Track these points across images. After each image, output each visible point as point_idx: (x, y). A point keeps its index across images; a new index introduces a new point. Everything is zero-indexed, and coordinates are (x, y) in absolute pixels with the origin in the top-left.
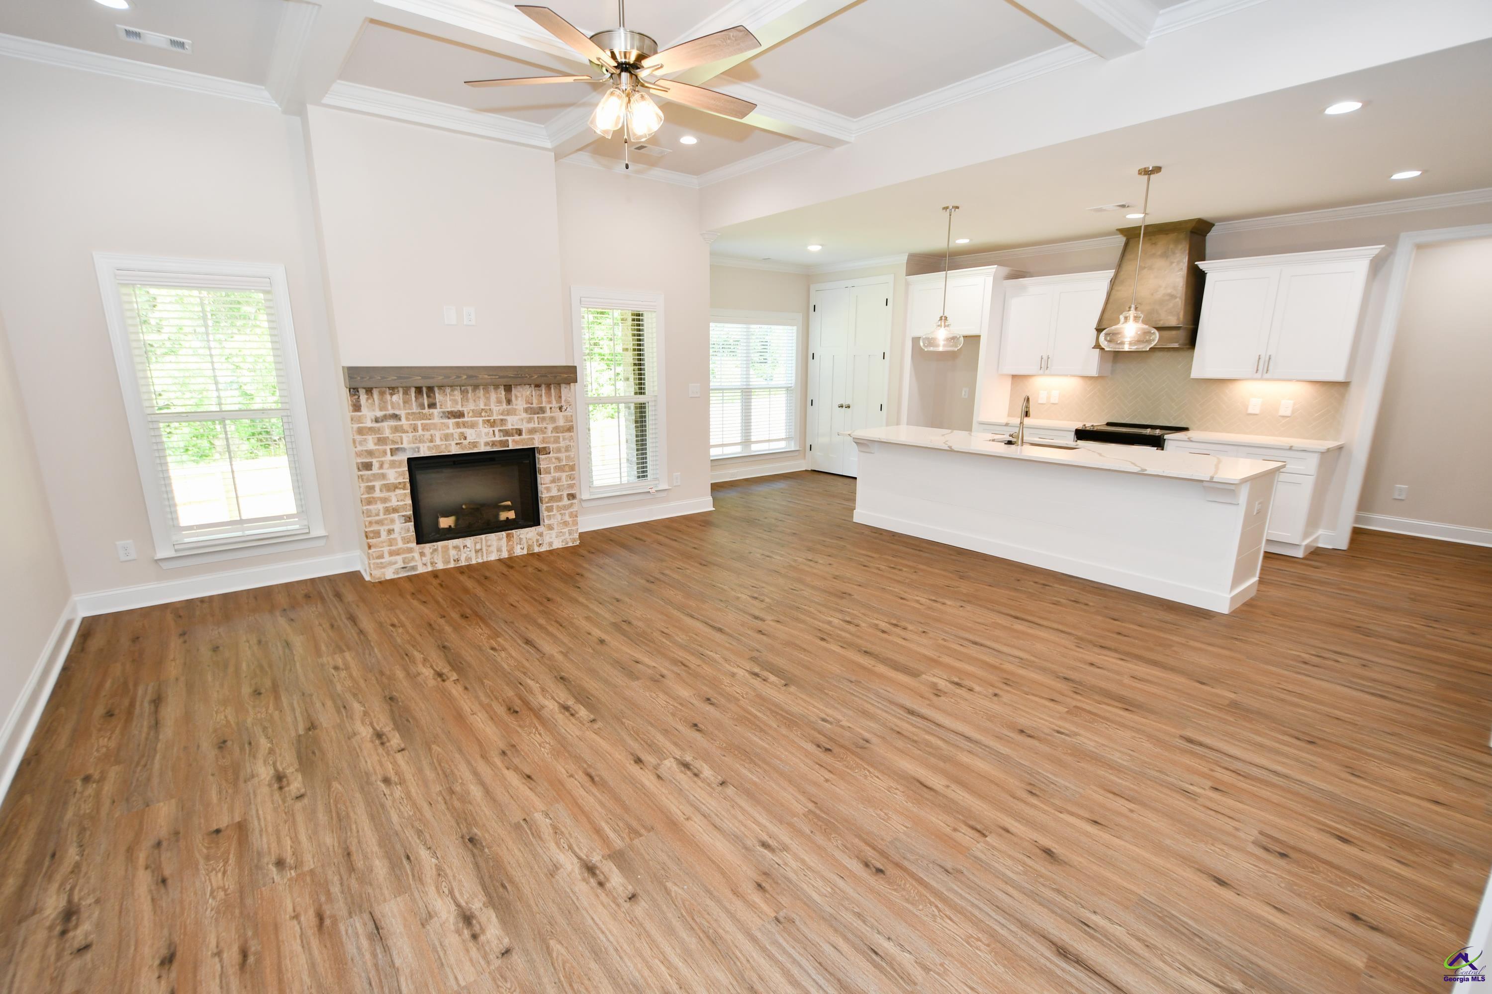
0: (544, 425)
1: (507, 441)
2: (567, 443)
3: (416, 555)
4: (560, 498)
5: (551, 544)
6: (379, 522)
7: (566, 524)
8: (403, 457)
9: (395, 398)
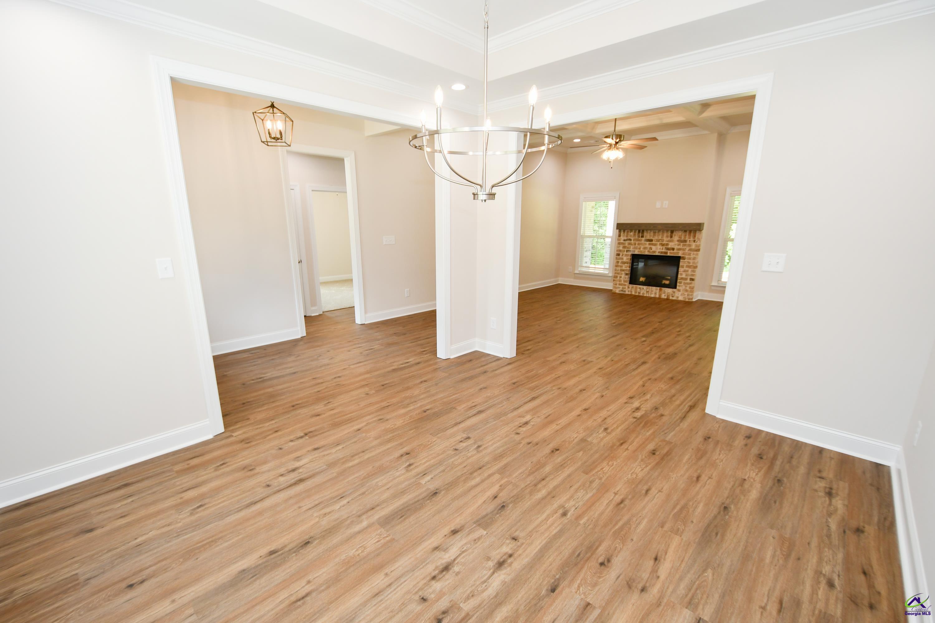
0: (685, 247)
1: (667, 252)
2: (695, 256)
3: (627, 287)
4: (686, 279)
5: (678, 297)
6: (618, 273)
7: (687, 291)
8: (630, 253)
9: (631, 233)
